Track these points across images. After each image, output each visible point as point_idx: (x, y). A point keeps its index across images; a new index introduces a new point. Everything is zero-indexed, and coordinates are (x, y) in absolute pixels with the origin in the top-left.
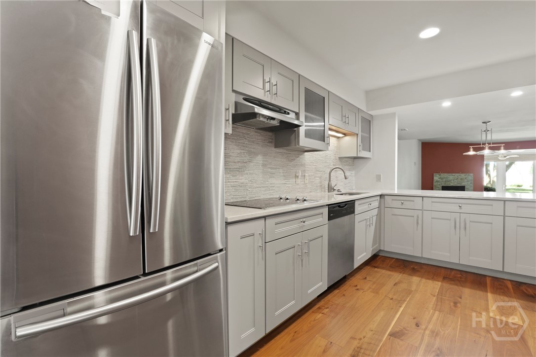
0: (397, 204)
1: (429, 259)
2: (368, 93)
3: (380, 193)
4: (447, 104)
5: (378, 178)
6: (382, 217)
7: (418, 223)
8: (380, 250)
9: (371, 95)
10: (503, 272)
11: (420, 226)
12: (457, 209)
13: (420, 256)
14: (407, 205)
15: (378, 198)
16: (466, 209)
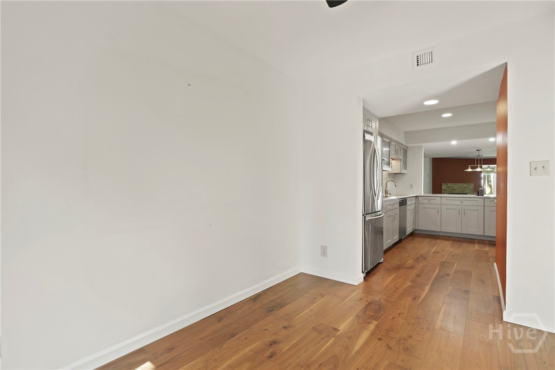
0: (426, 201)
1: (445, 232)
2: (406, 133)
3: (415, 195)
4: (454, 143)
5: (411, 186)
6: (417, 210)
7: (438, 212)
8: (416, 230)
9: (407, 134)
10: (484, 236)
11: (439, 214)
12: (460, 203)
13: (440, 231)
14: (432, 202)
15: (415, 198)
16: (465, 203)
